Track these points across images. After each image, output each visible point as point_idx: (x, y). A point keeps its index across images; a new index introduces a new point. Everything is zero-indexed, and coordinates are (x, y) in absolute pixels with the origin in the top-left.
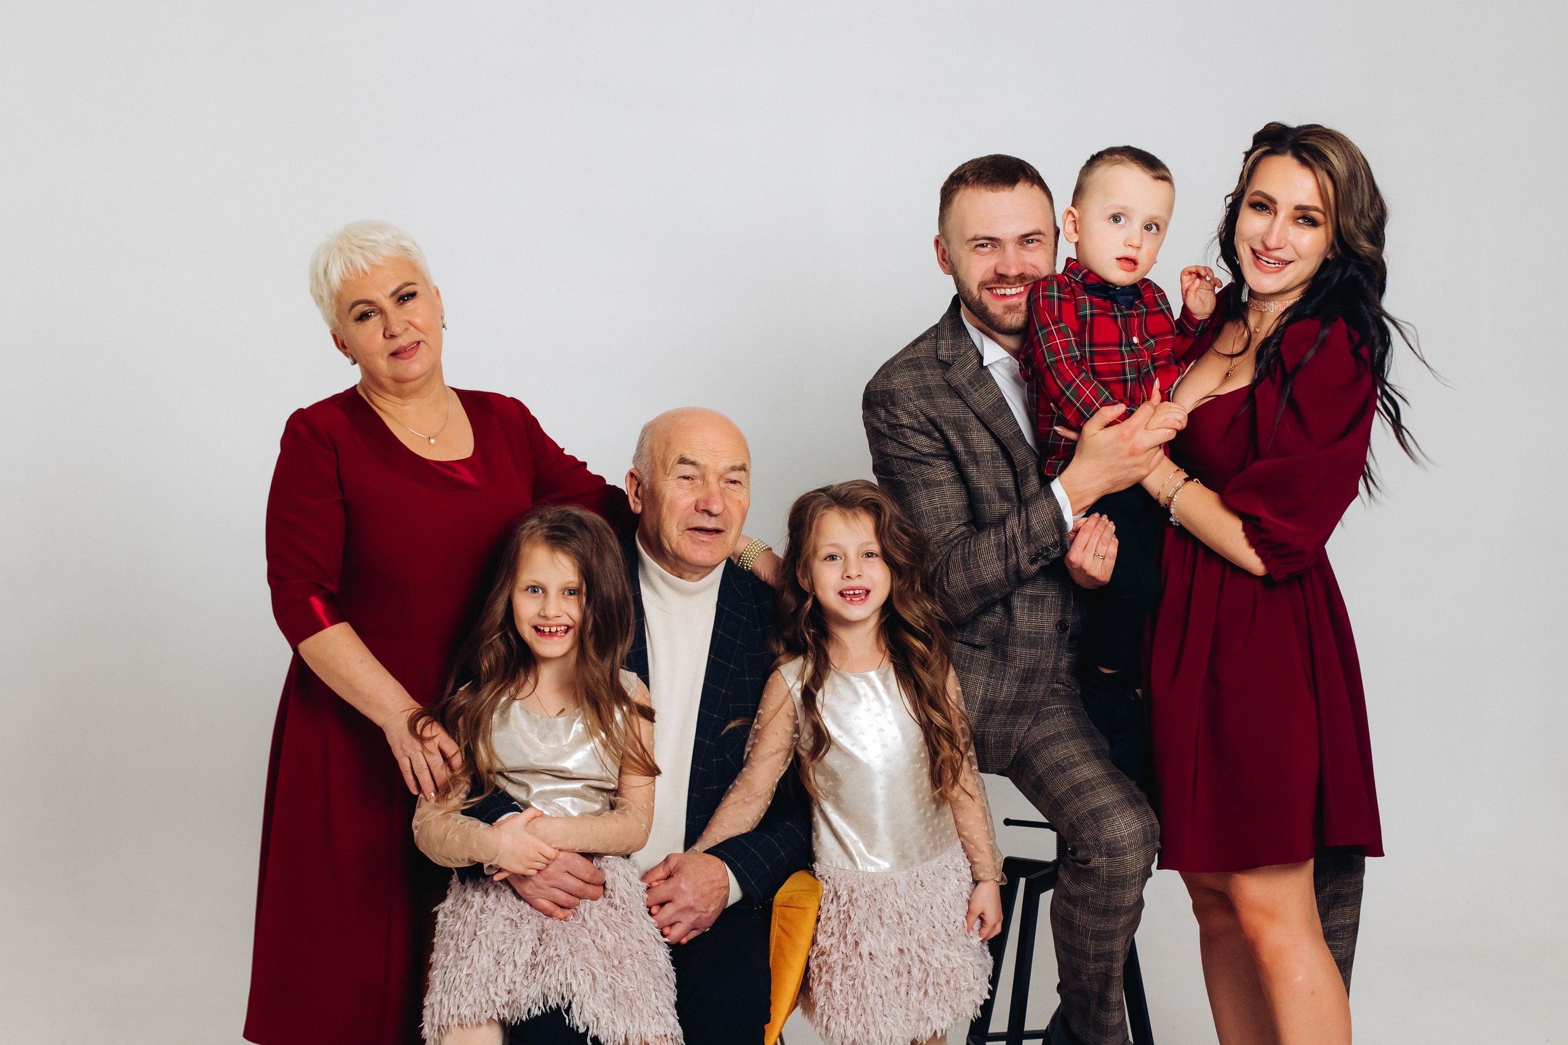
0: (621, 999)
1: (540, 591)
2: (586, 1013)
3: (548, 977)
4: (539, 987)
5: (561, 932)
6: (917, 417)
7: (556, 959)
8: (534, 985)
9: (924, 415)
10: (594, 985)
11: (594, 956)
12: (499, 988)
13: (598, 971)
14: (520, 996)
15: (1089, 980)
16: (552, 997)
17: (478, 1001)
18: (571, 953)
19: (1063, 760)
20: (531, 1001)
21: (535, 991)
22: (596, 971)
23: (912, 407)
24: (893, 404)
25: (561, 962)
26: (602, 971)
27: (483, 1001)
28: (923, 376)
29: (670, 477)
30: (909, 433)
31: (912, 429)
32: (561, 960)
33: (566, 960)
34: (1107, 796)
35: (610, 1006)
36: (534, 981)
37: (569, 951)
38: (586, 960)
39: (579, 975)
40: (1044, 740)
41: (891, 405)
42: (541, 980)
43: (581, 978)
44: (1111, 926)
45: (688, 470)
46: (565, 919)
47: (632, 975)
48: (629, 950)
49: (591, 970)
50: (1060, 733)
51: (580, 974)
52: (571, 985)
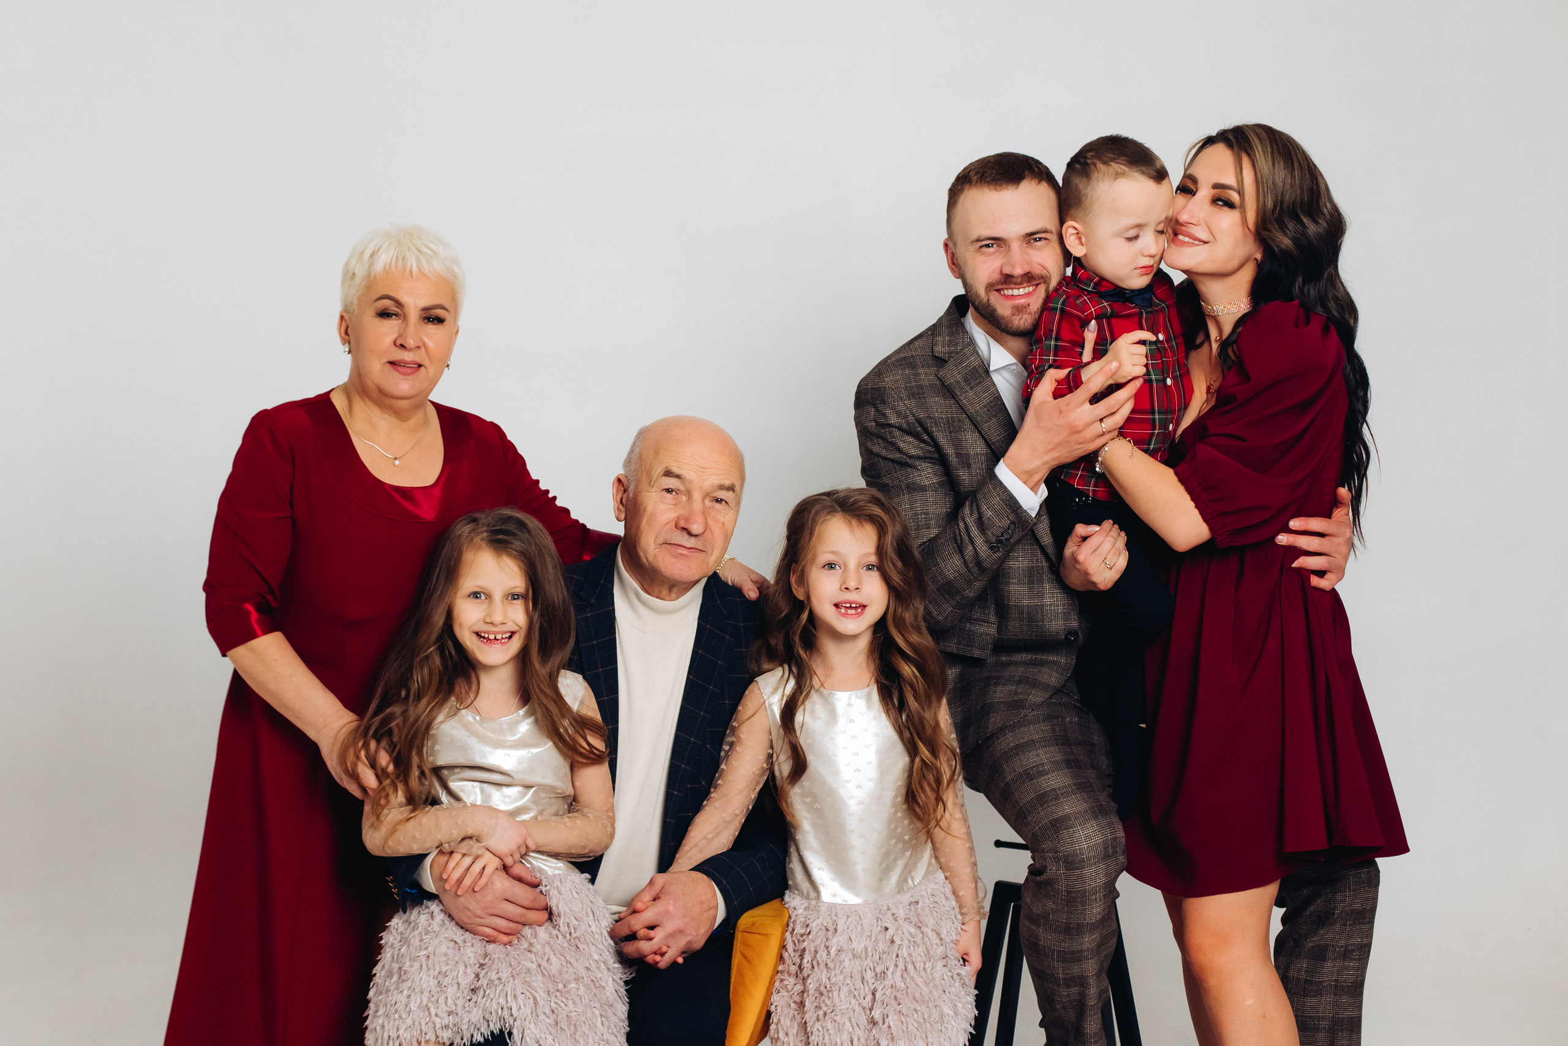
0: (564, 1025)
1: (483, 597)
2: (528, 1039)
3: (489, 1001)
4: (480, 1012)
5: (504, 956)
6: (906, 417)
7: (497, 982)
8: (475, 1009)
9: (914, 416)
10: (536, 1010)
11: (538, 981)
12: (440, 1008)
13: (540, 995)
14: (461, 1020)
15: (1064, 1008)
16: (494, 1022)
17: (417, 1023)
18: (513, 976)
19: (1032, 768)
20: (473, 1027)
21: (476, 1015)
22: (537, 995)
23: (901, 407)
24: (883, 402)
25: (502, 985)
26: (545, 996)
27: (423, 1024)
28: (917, 374)
29: (654, 489)
30: (897, 433)
31: (900, 429)
32: (502, 983)
33: (506, 984)
34: (1071, 806)
35: (552, 1033)
36: (476, 1006)
37: (510, 975)
38: (527, 983)
39: (519, 999)
40: (1017, 747)
41: (881, 404)
42: (482, 1005)
43: (521, 1002)
44: (1076, 947)
45: (671, 482)
46: (510, 943)
47: (577, 999)
48: (575, 973)
49: (532, 994)
50: (1033, 740)
51: (521, 997)
52: (511, 1009)
